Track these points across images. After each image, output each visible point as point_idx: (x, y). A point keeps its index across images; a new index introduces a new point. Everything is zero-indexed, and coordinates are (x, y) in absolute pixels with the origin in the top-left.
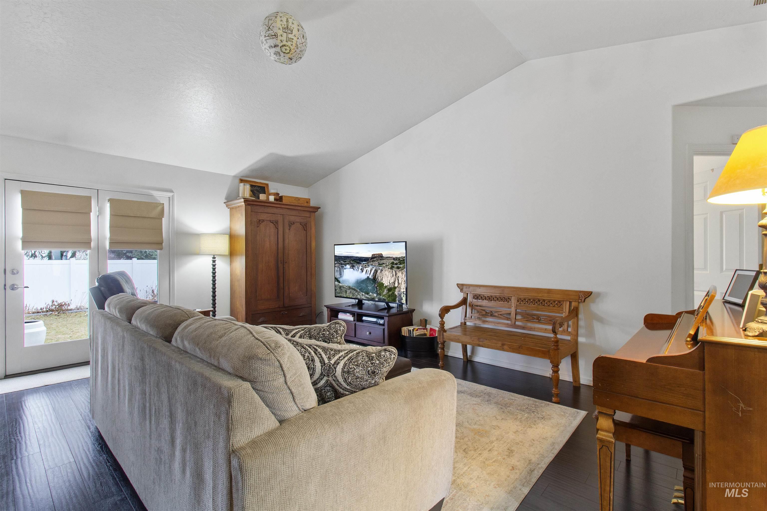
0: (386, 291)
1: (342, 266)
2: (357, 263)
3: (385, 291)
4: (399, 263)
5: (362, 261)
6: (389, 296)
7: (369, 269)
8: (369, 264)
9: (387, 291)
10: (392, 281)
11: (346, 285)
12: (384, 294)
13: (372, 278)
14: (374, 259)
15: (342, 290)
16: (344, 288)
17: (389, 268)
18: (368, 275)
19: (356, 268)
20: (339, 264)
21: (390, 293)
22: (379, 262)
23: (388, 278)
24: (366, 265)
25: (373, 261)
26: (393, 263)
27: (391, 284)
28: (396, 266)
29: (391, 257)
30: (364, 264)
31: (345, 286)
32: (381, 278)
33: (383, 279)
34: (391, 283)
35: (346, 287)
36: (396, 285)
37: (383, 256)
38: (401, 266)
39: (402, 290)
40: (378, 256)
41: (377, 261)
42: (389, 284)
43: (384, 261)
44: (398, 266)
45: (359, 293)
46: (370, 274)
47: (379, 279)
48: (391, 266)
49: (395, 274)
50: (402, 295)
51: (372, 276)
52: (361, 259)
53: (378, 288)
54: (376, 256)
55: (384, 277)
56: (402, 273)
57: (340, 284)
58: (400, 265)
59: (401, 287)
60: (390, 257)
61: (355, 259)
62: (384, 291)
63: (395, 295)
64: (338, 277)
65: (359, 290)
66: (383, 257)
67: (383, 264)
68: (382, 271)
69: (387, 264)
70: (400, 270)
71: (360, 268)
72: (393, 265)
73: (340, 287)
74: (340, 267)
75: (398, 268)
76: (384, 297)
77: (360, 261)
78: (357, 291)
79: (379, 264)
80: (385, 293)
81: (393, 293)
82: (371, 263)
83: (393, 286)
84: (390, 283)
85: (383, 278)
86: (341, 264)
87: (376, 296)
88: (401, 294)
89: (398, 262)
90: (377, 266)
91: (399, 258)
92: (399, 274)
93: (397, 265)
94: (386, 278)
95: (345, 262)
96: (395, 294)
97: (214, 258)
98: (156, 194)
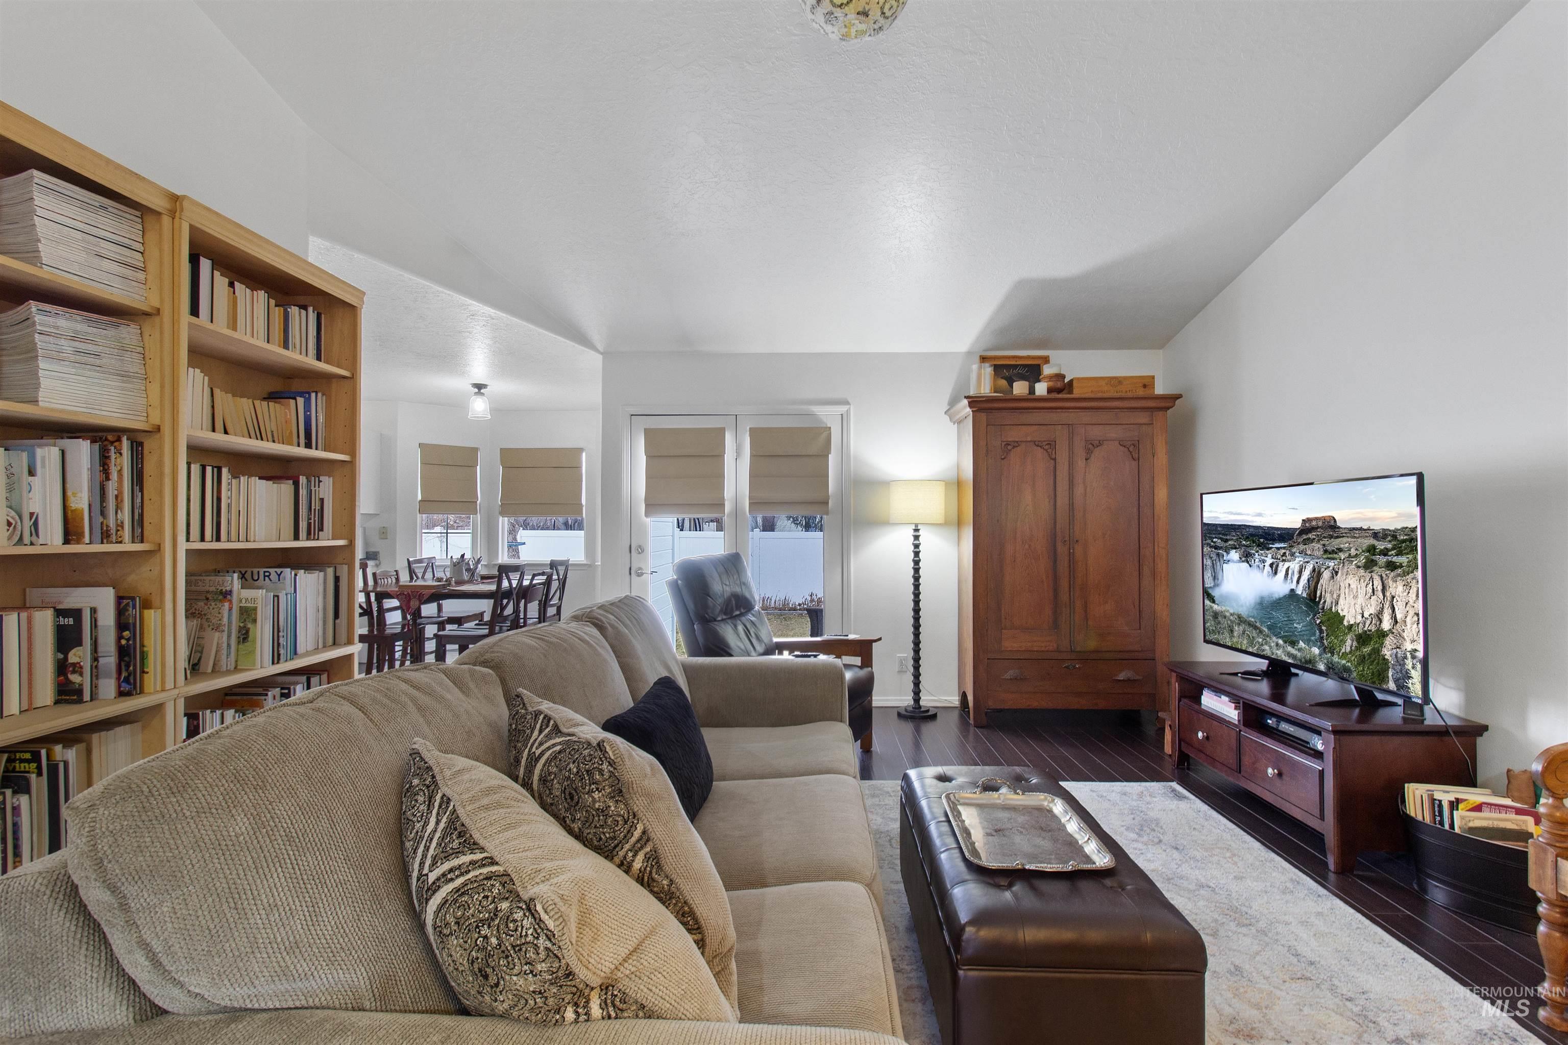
0: (1353, 641)
1: (1218, 555)
2: (1258, 546)
3: (1349, 643)
4: (1393, 549)
5: (1274, 541)
6: (1362, 660)
7: (1294, 565)
8: (1294, 550)
9: (1355, 644)
10: (1372, 610)
11: (1232, 611)
12: (1343, 650)
13: (1305, 595)
14: (1310, 536)
15: (1219, 623)
16: (1225, 617)
17: (1359, 567)
18: (1293, 586)
19: (1257, 560)
20: (1211, 547)
21: (1367, 650)
22: (1324, 545)
23: (1355, 597)
24: (1285, 553)
25: (1305, 542)
26: (1372, 549)
27: (1368, 622)
28: (1382, 560)
29: (1365, 527)
30: (1278, 549)
31: (1228, 614)
32: (1335, 596)
33: (1341, 601)
34: (1366, 615)
35: (1231, 618)
36: (1386, 625)
37: (1338, 524)
38: (1403, 560)
39: (1409, 646)
40: (1320, 524)
41: (1319, 541)
42: (1359, 619)
43: (1343, 543)
44: (1390, 558)
45: (1268, 639)
46: (1298, 582)
47: (1329, 600)
48: (1366, 557)
49: (1380, 588)
50: (1409, 663)
51: (1304, 589)
52: (1269, 535)
53: (1324, 628)
54: (1314, 523)
55: (1342, 596)
56: (1407, 585)
57: (1215, 607)
58: (1397, 555)
59: (1405, 635)
60: (1361, 529)
61: (1252, 535)
62: (1343, 642)
63: (1384, 659)
64: (1209, 586)
65: (1266, 630)
66: (1339, 528)
67: (1340, 550)
68: (1337, 573)
69: (1353, 552)
70: (1399, 575)
71: (1269, 561)
72: (1373, 557)
73: (1216, 615)
74: (1214, 557)
75: (1391, 566)
76: (1344, 662)
77: (1266, 539)
78: (1261, 632)
79: (1326, 551)
80: (1348, 649)
81: (1377, 651)
82: (1302, 547)
83: (1373, 628)
84: (1363, 616)
85: (1339, 596)
86: (1216, 548)
87: (1320, 655)
88: (1405, 658)
89: (1389, 546)
90: (1318, 558)
91: (1396, 531)
92: (1397, 588)
93: (1385, 555)
94: (1350, 599)
95: (1226, 541)
96: (1384, 656)
97: (917, 530)
98: (820, 411)
